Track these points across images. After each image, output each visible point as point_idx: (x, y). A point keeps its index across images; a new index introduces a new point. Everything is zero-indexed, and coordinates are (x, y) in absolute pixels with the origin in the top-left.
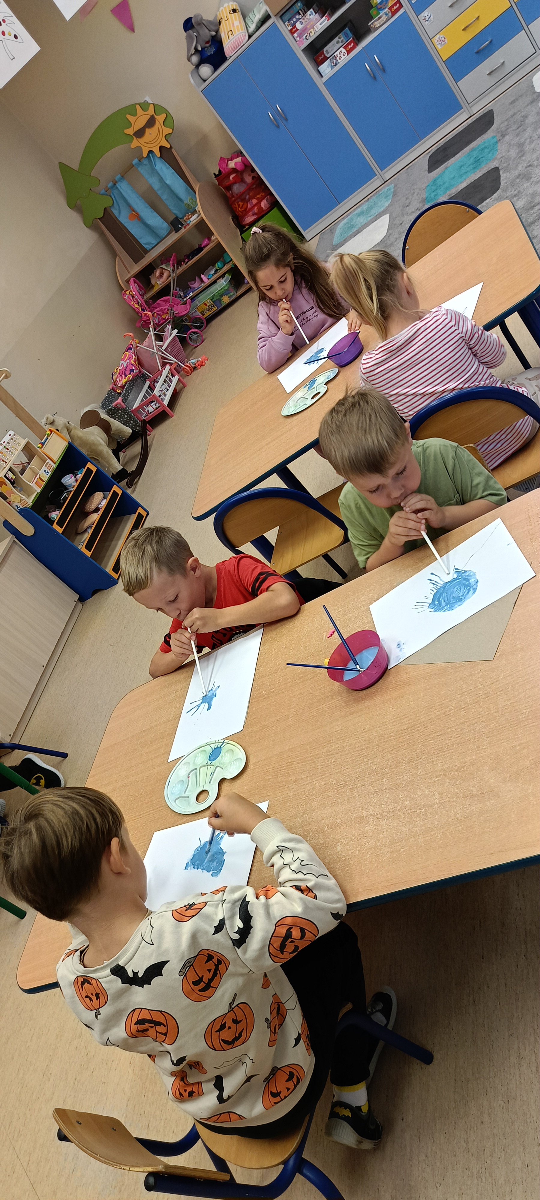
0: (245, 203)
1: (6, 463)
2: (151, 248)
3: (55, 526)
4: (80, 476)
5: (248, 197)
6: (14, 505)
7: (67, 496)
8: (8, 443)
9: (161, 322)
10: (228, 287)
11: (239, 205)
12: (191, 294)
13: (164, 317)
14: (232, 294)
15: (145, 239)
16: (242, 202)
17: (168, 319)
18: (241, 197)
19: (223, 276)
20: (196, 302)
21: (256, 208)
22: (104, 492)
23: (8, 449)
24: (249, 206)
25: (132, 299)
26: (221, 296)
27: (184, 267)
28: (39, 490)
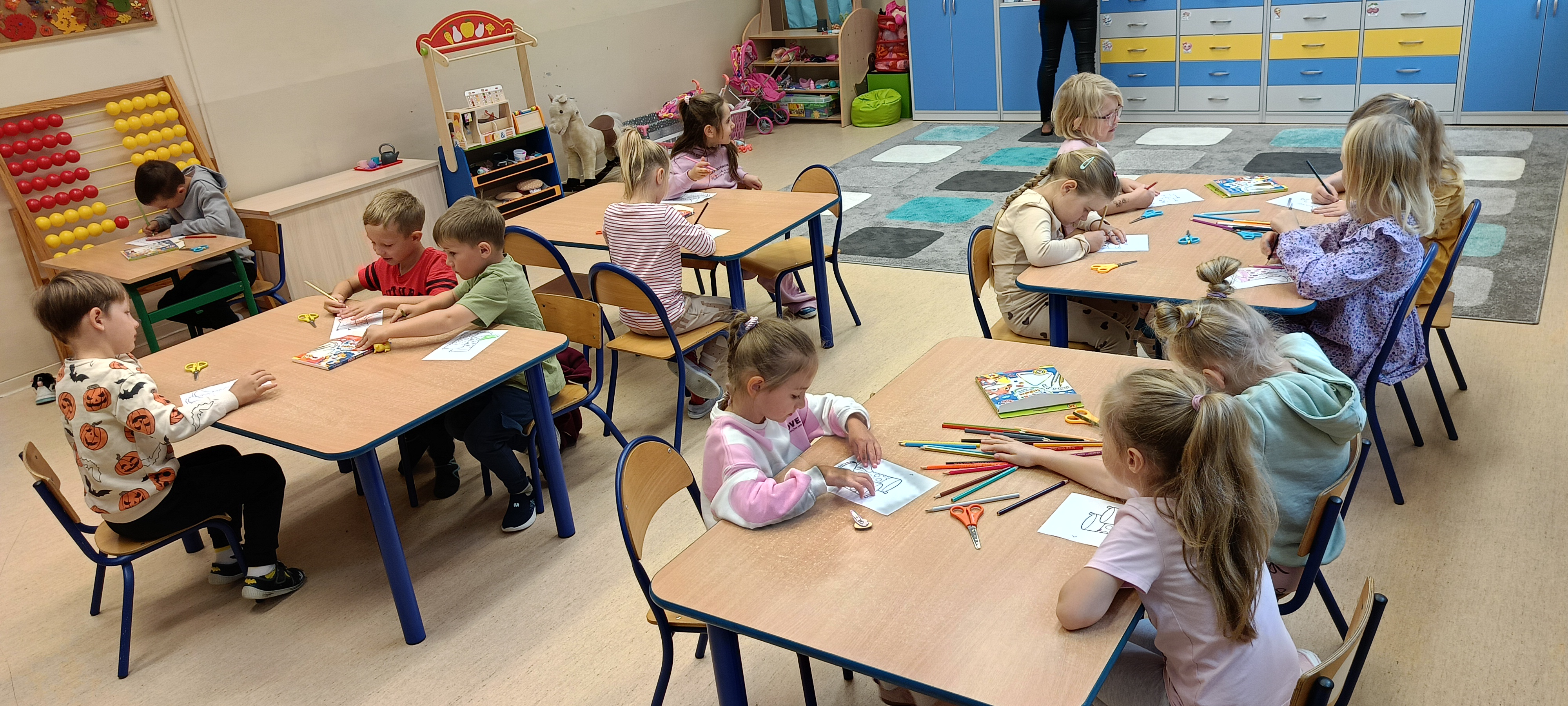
0: (887, 52)
1: (474, 105)
2: (793, 27)
3: (474, 180)
4: (532, 158)
5: (891, 48)
6: (455, 140)
7: (506, 164)
8: (489, 93)
9: (747, 92)
10: (825, 107)
11: (881, 49)
12: (794, 89)
13: (752, 90)
14: (824, 114)
15: (793, 18)
16: (885, 48)
17: (753, 94)
18: (886, 44)
19: (827, 94)
20: (792, 99)
21: (891, 62)
22: (545, 184)
23: (485, 97)
24: (887, 57)
25: (736, 56)
26: (815, 109)
27: (801, 63)
28: (483, 143)
